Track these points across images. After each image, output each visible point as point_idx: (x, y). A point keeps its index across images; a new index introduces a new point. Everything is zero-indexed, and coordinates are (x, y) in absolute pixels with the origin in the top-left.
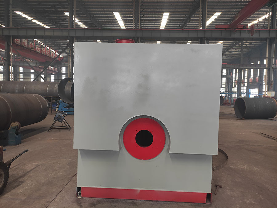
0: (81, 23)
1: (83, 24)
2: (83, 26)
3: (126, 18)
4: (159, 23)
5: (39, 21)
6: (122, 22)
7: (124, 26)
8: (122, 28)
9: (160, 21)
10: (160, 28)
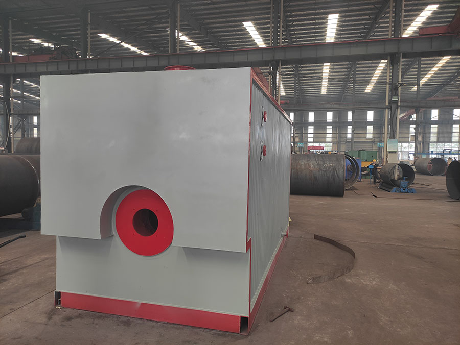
0: (194, 44)
1: (197, 45)
2: (198, 49)
3: (264, 30)
4: (322, 32)
5: (133, 46)
6: (259, 36)
7: (263, 43)
8: (260, 46)
9: (324, 30)
10: (326, 42)
